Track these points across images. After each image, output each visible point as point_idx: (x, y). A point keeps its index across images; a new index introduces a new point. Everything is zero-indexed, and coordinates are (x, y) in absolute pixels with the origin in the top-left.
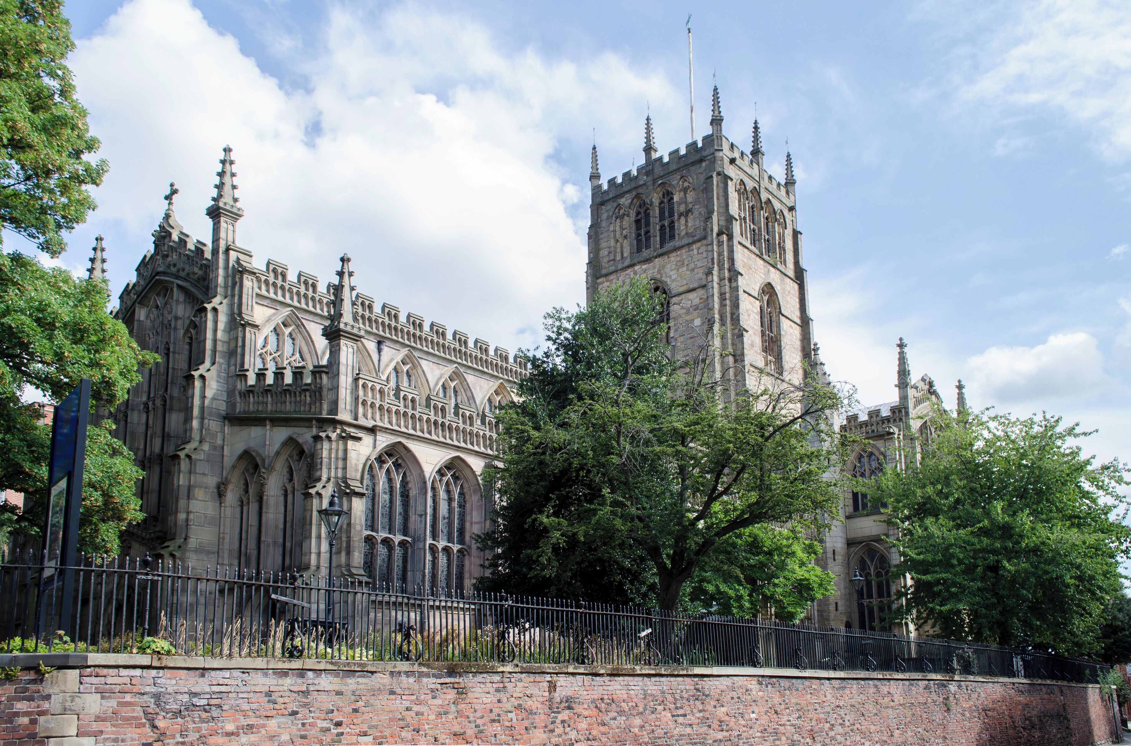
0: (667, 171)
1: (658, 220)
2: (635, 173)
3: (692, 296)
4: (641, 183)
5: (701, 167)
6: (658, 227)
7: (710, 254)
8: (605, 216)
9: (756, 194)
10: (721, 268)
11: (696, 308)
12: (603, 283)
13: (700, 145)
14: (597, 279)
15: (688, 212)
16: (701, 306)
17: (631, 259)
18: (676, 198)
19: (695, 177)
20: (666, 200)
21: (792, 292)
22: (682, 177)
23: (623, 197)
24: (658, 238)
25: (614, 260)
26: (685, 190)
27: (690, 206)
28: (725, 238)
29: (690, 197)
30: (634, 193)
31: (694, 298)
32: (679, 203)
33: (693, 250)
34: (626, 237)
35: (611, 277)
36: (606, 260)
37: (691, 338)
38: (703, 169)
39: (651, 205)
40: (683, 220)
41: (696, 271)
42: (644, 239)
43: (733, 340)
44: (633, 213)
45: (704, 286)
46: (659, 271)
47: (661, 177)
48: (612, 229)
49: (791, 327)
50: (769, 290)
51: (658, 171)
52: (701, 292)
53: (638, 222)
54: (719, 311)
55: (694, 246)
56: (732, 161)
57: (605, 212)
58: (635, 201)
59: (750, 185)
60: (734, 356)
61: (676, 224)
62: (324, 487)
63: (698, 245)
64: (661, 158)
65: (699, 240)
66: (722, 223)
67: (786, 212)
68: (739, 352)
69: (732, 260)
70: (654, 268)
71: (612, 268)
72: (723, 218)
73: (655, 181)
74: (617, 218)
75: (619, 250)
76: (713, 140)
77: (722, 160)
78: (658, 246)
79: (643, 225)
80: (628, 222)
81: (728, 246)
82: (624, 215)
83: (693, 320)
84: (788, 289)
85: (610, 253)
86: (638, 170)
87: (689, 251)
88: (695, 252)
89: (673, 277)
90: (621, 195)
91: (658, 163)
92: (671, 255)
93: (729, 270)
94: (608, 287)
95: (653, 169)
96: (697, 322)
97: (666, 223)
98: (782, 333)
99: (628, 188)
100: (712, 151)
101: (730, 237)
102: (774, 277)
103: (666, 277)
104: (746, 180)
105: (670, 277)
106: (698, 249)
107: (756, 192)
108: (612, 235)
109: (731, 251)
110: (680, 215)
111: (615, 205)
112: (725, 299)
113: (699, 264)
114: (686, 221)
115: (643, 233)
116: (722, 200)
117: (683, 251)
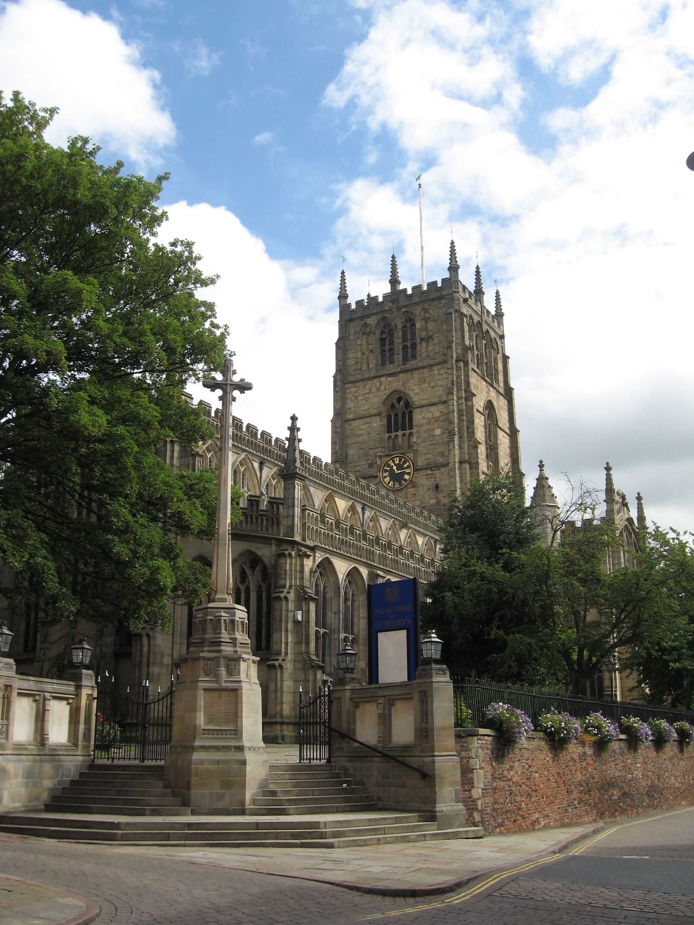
0: (409, 302)
1: (400, 341)
2: (381, 299)
3: (433, 409)
4: (387, 308)
5: (440, 303)
6: (401, 347)
7: (450, 376)
8: (352, 331)
9: (479, 326)
10: (459, 390)
11: (437, 420)
12: (350, 388)
13: (439, 285)
14: (345, 384)
15: (429, 339)
16: (441, 419)
17: (377, 371)
18: (418, 325)
19: (435, 311)
20: (408, 325)
21: (504, 407)
22: (424, 309)
23: (370, 317)
24: (401, 356)
25: (360, 369)
26: (426, 320)
27: (431, 333)
28: (462, 364)
29: (431, 326)
30: (380, 316)
31: (436, 411)
32: (421, 330)
33: (434, 370)
34: (372, 351)
35: (359, 384)
36: (353, 368)
37: (432, 444)
38: (442, 305)
39: (396, 328)
40: (424, 344)
41: (437, 389)
42: (388, 355)
43: (468, 450)
44: (378, 332)
45: (445, 402)
46: (403, 384)
47: (405, 306)
48: (359, 342)
49: (504, 436)
50: (489, 405)
51: (403, 301)
52: (441, 407)
53: (382, 340)
54: (458, 424)
55: (435, 368)
56: (465, 301)
57: (353, 328)
58: (381, 322)
59: (476, 318)
60: (469, 463)
61: (418, 347)
62: (288, 592)
63: (439, 367)
64: (405, 290)
65: (439, 364)
66: (459, 351)
67: (498, 340)
68: (473, 461)
69: (468, 383)
70: (399, 381)
71: (359, 377)
72: (459, 347)
73: (399, 309)
74: (363, 334)
75: (365, 361)
76: (451, 283)
77: (459, 300)
78: (401, 363)
79: (387, 343)
80: (375, 339)
81: (464, 370)
82: (370, 332)
83: (434, 430)
84: (501, 404)
85: (357, 363)
86: (383, 297)
87: (431, 371)
88: (436, 372)
89: (416, 391)
90: (369, 316)
91: (402, 294)
92: (414, 372)
93: (465, 391)
94: (356, 392)
95: (397, 299)
96: (438, 432)
97: (409, 345)
98: (499, 442)
99: (375, 311)
100: (450, 292)
101: (466, 364)
102: (493, 395)
103: (410, 390)
104: (474, 315)
105: (413, 390)
106: (439, 370)
107: (480, 324)
108: (359, 348)
109: (467, 376)
110: (422, 340)
111: (362, 323)
112: (463, 415)
113: (440, 383)
114: (427, 346)
115: (387, 350)
116: (459, 332)
117: (425, 370)
